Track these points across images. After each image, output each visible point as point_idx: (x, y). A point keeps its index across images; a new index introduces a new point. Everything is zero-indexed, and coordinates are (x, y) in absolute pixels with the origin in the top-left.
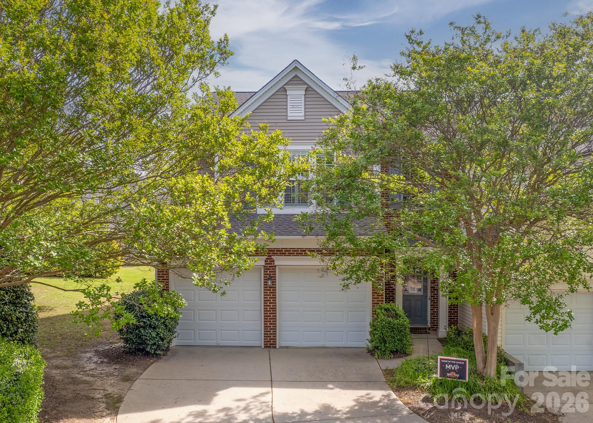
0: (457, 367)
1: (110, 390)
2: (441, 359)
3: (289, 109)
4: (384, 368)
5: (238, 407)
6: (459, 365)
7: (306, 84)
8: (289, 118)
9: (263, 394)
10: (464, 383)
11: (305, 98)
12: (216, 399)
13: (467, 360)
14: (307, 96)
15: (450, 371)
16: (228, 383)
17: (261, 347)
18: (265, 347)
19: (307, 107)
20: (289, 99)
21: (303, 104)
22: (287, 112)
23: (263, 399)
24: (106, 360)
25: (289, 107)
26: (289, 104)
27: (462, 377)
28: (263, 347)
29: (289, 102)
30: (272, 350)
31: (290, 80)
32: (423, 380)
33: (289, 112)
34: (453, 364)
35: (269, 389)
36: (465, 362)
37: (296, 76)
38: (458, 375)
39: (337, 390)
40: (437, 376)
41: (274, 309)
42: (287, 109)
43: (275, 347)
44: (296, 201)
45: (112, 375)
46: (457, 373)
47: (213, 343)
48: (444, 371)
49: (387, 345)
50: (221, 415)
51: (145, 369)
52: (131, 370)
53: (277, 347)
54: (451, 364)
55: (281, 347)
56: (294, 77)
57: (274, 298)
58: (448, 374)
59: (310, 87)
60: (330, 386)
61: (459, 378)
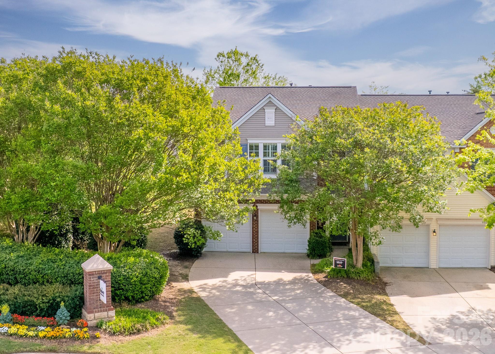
0: (341, 263)
1: (181, 272)
2: (335, 259)
3: (266, 120)
4: (312, 263)
5: (241, 279)
6: (342, 261)
7: (276, 106)
8: (266, 125)
9: (252, 275)
10: (344, 270)
11: (275, 113)
12: (230, 276)
13: (346, 259)
14: (276, 113)
15: (339, 264)
16: (234, 270)
17: (250, 252)
18: (253, 252)
19: (276, 118)
20: (266, 114)
21: (274, 117)
22: (265, 121)
23: (252, 276)
24: (171, 259)
25: (266, 118)
26: (266, 117)
27: (344, 267)
28: (251, 252)
29: (266, 116)
30: (256, 254)
31: (267, 104)
32: (326, 269)
33: (266, 121)
34: (340, 261)
35: (254, 273)
36: (345, 260)
37: (270, 101)
38: (342, 266)
39: (286, 273)
40: (333, 267)
41: (257, 232)
42: (265, 120)
43: (258, 253)
44: (270, 171)
45: (177, 266)
46: (341, 265)
47: (225, 250)
48: (336, 265)
49: (316, 252)
50: (234, 282)
51: (193, 263)
52: (187, 264)
53: (259, 253)
54: (339, 261)
55: (261, 253)
56: (269, 102)
57: (258, 226)
58: (338, 266)
59: (278, 107)
60: (283, 271)
61: (342, 268)
